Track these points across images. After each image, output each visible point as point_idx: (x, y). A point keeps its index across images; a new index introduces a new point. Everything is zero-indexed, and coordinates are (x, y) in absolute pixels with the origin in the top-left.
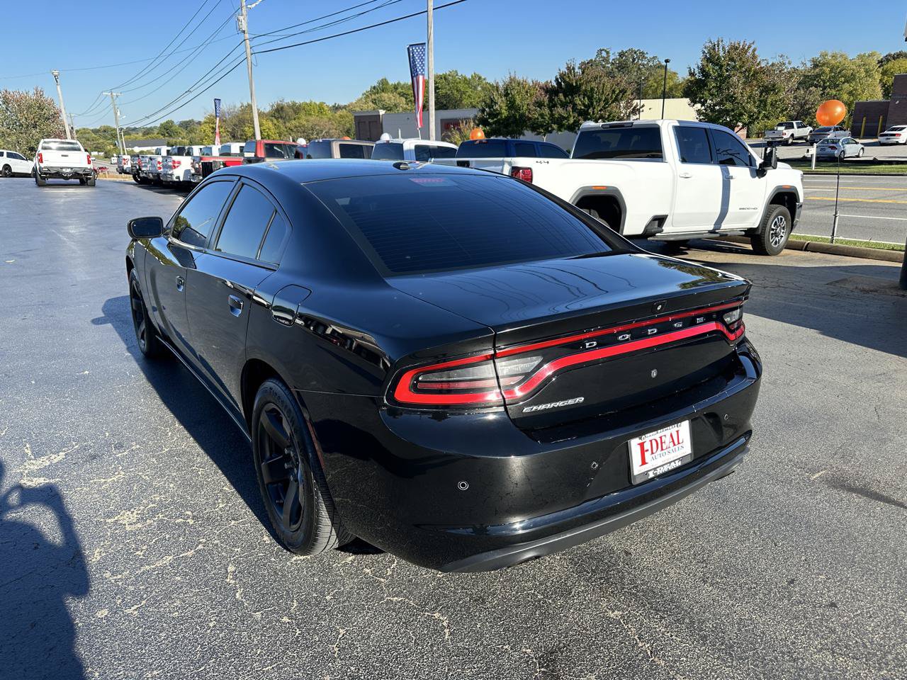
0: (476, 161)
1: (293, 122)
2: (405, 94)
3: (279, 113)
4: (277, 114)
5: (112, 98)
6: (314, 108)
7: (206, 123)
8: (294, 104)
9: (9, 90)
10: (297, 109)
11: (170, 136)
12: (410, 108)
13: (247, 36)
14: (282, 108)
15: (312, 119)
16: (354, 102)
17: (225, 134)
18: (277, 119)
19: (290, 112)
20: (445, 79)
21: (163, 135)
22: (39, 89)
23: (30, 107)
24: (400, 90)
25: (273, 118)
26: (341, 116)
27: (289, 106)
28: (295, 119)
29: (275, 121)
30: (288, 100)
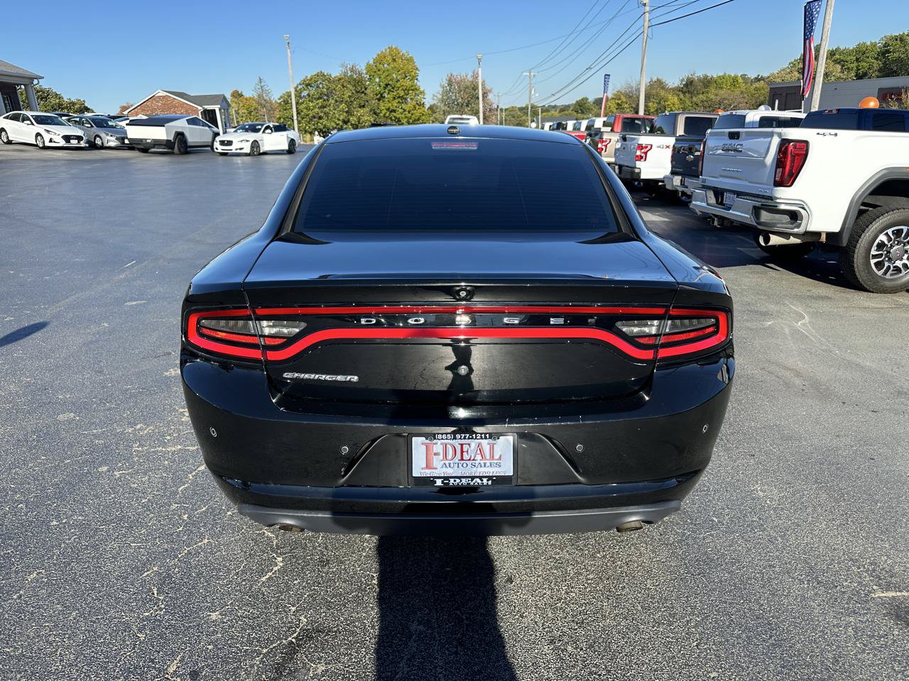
0: (746, 132)
1: (701, 96)
2: (842, 61)
3: (689, 87)
4: (685, 89)
5: (530, 78)
6: (726, 81)
7: (612, 99)
8: (706, 77)
9: (455, 74)
10: (707, 82)
11: (583, 112)
12: (844, 77)
13: (647, 9)
14: (692, 82)
15: (721, 92)
16: (776, 72)
17: (628, 110)
18: (684, 93)
19: (700, 87)
20: (902, 40)
21: (577, 112)
22: (476, 72)
23: (467, 87)
24: (837, 56)
25: (680, 93)
26: (756, 89)
27: (699, 80)
28: (703, 93)
29: (682, 96)
30: (700, 74)
